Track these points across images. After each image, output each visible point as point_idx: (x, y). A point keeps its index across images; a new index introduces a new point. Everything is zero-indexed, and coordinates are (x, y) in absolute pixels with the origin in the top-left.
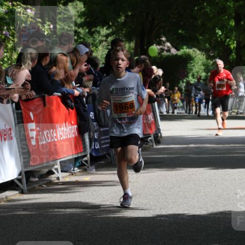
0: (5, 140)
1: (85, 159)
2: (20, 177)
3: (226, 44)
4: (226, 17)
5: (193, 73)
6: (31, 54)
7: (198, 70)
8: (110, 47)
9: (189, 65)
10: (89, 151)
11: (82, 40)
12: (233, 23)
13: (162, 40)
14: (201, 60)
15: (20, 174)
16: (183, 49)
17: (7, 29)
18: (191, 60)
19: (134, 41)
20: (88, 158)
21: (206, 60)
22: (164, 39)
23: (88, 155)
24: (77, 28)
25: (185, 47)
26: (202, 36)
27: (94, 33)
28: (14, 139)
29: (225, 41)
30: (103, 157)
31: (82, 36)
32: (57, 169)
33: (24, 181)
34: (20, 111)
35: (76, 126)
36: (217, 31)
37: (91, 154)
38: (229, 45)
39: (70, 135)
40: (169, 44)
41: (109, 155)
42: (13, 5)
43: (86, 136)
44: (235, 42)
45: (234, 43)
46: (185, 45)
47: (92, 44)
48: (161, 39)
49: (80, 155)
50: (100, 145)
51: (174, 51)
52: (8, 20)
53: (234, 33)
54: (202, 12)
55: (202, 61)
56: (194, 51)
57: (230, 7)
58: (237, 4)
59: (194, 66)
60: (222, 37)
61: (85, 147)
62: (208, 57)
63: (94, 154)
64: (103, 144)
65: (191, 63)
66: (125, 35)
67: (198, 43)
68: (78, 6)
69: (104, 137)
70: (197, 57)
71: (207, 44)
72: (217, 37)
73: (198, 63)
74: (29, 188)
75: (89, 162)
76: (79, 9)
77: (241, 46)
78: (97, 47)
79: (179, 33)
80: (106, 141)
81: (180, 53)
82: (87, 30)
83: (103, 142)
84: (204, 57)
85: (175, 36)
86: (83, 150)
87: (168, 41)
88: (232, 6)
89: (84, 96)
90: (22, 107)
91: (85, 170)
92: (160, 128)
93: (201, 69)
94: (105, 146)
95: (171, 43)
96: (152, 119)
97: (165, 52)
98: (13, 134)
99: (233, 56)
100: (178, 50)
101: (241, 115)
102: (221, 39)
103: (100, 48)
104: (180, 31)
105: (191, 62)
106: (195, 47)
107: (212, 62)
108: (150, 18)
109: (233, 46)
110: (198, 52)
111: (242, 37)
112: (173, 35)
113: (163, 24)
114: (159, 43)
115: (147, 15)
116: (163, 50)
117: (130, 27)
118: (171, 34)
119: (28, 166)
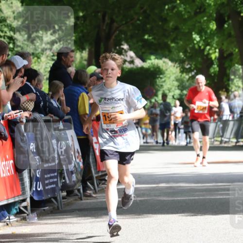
1: (24, 204)
3: (206, 53)
4: (205, 18)
5: (164, 91)
7: (169, 86)
8: (55, 58)
9: (158, 81)
10: (28, 194)
12: (213, 26)
13: (123, 49)
14: (173, 74)
16: (150, 59)
18: (161, 74)
19: (87, 50)
20: (27, 203)
21: (180, 74)
22: (125, 47)
23: (28, 200)
24: (12, 33)
25: (153, 57)
26: (175, 43)
29: (204, 49)
30: (47, 202)
35: (12, 162)
36: (194, 36)
37: (31, 198)
38: (209, 54)
39: (4, 173)
40: (131, 54)
41: (56, 198)
43: (26, 174)
44: (217, 50)
45: (215, 52)
46: (152, 54)
47: (33, 54)
48: (122, 47)
49: (17, 199)
50: (44, 186)
51: (138, 63)
53: (216, 39)
54: (174, 11)
55: (174, 76)
56: (164, 62)
57: (209, 5)
59: (165, 81)
60: (200, 45)
61: (24, 189)
62: (184, 70)
63: (36, 198)
64: (47, 185)
65: (161, 78)
66: (75, 42)
67: (170, 51)
68: (13, 5)
69: (49, 176)
70: (169, 70)
71: (181, 54)
72: (194, 44)
73: (169, 78)
75: (29, 208)
76: (14, 8)
77: (225, 55)
78: (39, 58)
79: (145, 39)
80: (51, 180)
81: (146, 65)
83: (47, 182)
84: (178, 70)
85: (140, 44)
86: (21, 193)
87: (131, 49)
88: (212, 4)
89: (22, 122)
91: (24, 219)
93: (173, 85)
94: (49, 187)
95: (135, 53)
97: (127, 63)
99: (215, 68)
100: (144, 60)
101: (226, 145)
102: (200, 47)
103: (43, 58)
104: (146, 37)
105: (161, 76)
106: (166, 57)
107: (187, 77)
108: (107, 20)
109: (215, 55)
110: (170, 63)
111: (225, 44)
112: (137, 42)
113: (124, 28)
114: (120, 52)
115: (104, 17)
116: (125, 61)
117: (82, 31)
118: (134, 40)
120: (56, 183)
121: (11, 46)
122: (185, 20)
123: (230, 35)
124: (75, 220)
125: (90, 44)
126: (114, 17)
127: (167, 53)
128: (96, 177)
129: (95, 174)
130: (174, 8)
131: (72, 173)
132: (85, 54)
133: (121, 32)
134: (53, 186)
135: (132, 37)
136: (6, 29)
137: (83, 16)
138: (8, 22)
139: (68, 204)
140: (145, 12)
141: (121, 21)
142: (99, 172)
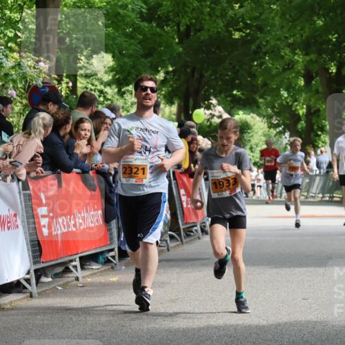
0: (9, 228)
1: (112, 254)
2: (28, 276)
3: (293, 109)
4: (293, 75)
5: (251, 145)
6: (43, 119)
7: (257, 141)
9: (245, 136)
10: (116, 243)
11: (109, 102)
12: (302, 82)
13: (211, 103)
14: (261, 129)
15: (28, 273)
16: (239, 114)
17: (13, 87)
18: (249, 129)
19: (176, 104)
20: (115, 253)
21: (268, 129)
22: (214, 101)
23: (116, 249)
24: (102, 87)
25: (241, 112)
26: (263, 98)
27: (124, 93)
28: (20, 227)
29: (291, 106)
31: (109, 97)
32: (75, 267)
33: (33, 281)
34: (28, 192)
35: (100, 212)
36: (282, 92)
37: (119, 248)
38: (296, 110)
39: (92, 222)
40: (220, 108)
42: (21, 57)
43: (114, 225)
44: (305, 106)
45: (303, 108)
46: (240, 109)
47: (123, 107)
48: (211, 101)
49: (105, 249)
52: (14, 77)
53: (304, 95)
54: (263, 67)
55: (262, 131)
56: (252, 117)
57: (298, 61)
58: (307, 58)
59: (252, 136)
60: (288, 101)
61: (112, 239)
62: (271, 126)
63: (123, 248)
65: (249, 133)
66: (165, 96)
67: (258, 107)
68: (104, 59)
70: (257, 125)
71: (269, 109)
72: (282, 100)
73: (257, 133)
74: (40, 290)
75: (117, 257)
76: (106, 63)
77: (312, 111)
79: (233, 94)
82: (116, 90)
84: (266, 125)
85: (229, 99)
86: (109, 242)
87: (219, 105)
88: (301, 60)
90: (31, 187)
91: (112, 268)
93: (261, 140)
95: (223, 108)
97: (215, 118)
98: (19, 222)
99: (302, 124)
100: (232, 115)
101: (312, 200)
102: (287, 103)
104: (235, 92)
105: (249, 131)
106: (254, 113)
107: (275, 132)
108: (197, 75)
109: (302, 111)
110: (258, 118)
111: (313, 100)
112: (226, 97)
113: (214, 83)
114: (208, 107)
116: (213, 116)
117: (171, 86)
118: (223, 95)
119: (39, 262)
121: (101, 99)
122: (274, 76)
123: (317, 92)
125: (180, 98)
126: (203, 72)
127: (255, 109)
128: (184, 229)
129: (183, 225)
130: (261, 65)
133: (210, 87)
135: (220, 92)
136: (96, 83)
137: (172, 71)
138: (99, 76)
140: (234, 68)
141: (211, 76)
142: (186, 223)
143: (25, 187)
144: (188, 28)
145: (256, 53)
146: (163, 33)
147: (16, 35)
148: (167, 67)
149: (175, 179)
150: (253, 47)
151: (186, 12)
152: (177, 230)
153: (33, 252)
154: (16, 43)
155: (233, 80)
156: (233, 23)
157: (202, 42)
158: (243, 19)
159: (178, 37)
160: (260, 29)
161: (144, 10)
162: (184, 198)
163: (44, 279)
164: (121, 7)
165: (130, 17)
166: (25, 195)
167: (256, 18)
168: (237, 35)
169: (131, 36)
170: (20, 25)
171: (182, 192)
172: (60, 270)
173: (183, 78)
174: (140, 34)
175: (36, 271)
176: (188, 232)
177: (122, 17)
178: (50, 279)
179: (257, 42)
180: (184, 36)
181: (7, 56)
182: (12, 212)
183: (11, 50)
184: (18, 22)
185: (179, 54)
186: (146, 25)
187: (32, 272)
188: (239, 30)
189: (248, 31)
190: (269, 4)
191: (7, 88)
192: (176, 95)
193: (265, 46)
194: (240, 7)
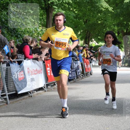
0: (39, 73)
2: (44, 86)
12: (117, 35)
15: (45, 85)
22: (93, 40)
25: (100, 43)
28: (43, 73)
30: (72, 80)
33: (46, 87)
34: (45, 64)
40: (95, 42)
41: (75, 79)
42: (42, 28)
46: (100, 42)
50: (72, 75)
52: (41, 33)
57: (116, 29)
58: (118, 28)
63: (69, 79)
64: (73, 75)
66: (80, 38)
69: (73, 73)
74: (47, 90)
80: (74, 74)
83: (72, 74)
85: (97, 39)
87: (95, 40)
90: (45, 62)
92: (92, 70)
96: (90, 67)
98: (42, 72)
100: (98, 43)
104: (99, 37)
108: (89, 33)
111: (120, 39)
112: (97, 38)
113: (93, 35)
115: (88, 32)
117: (82, 36)
118: (96, 38)
119: (47, 82)
120: (75, 75)
123: (121, 37)
124: (80, 85)
125: (84, 39)
126: (90, 32)
129: (85, 72)
130: (106, 30)
131: (79, 72)
132: (83, 42)
133: (92, 36)
134: (74, 76)
135: (95, 37)
137: (83, 32)
139: (78, 80)
140: (99, 31)
141: (92, 33)
142: (86, 72)
143: (44, 62)
144: (86, 20)
145: (104, 27)
146: (80, 21)
147: (41, 23)
148: (81, 31)
149: (83, 60)
150: (104, 25)
151: (86, 16)
152: (84, 74)
153: (46, 80)
154: (41, 25)
155: (98, 34)
156: (98, 19)
157: (90, 24)
158: (101, 18)
159: (84, 23)
160: (106, 20)
161: (75, 16)
162: (86, 65)
163: (49, 87)
164: (69, 15)
165: (71, 17)
166: (44, 64)
167: (104, 18)
168: (99, 22)
169: (71, 23)
170: (42, 20)
171: (85, 64)
172: (53, 84)
173: (85, 33)
174: (74, 22)
175: (47, 85)
176: (87, 74)
177: (69, 17)
178: (50, 87)
179: (105, 24)
180: (85, 22)
181: (39, 28)
182: (40, 69)
183: (40, 26)
184: (41, 19)
185: (84, 27)
186: (75, 19)
187: (46, 85)
188: (100, 21)
189: (102, 21)
190: (108, 14)
191: (39, 36)
192: (83, 38)
193: (107, 25)
194: (100, 15)
